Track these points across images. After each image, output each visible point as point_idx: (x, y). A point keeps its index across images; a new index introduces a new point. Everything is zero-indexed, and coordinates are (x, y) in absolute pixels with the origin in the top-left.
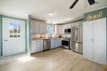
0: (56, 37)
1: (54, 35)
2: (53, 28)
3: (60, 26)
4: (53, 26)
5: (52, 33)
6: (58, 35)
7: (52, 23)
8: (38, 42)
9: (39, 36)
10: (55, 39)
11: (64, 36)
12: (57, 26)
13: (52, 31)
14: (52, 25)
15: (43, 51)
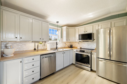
0: (65, 48)
1: (62, 44)
2: (60, 31)
3: (71, 29)
4: (61, 29)
5: (58, 41)
6: (68, 44)
7: (58, 22)
8: (27, 62)
9: (31, 46)
10: (64, 52)
11: (78, 45)
12: (66, 28)
13: (59, 36)
14: (58, 26)
15: (40, 79)
